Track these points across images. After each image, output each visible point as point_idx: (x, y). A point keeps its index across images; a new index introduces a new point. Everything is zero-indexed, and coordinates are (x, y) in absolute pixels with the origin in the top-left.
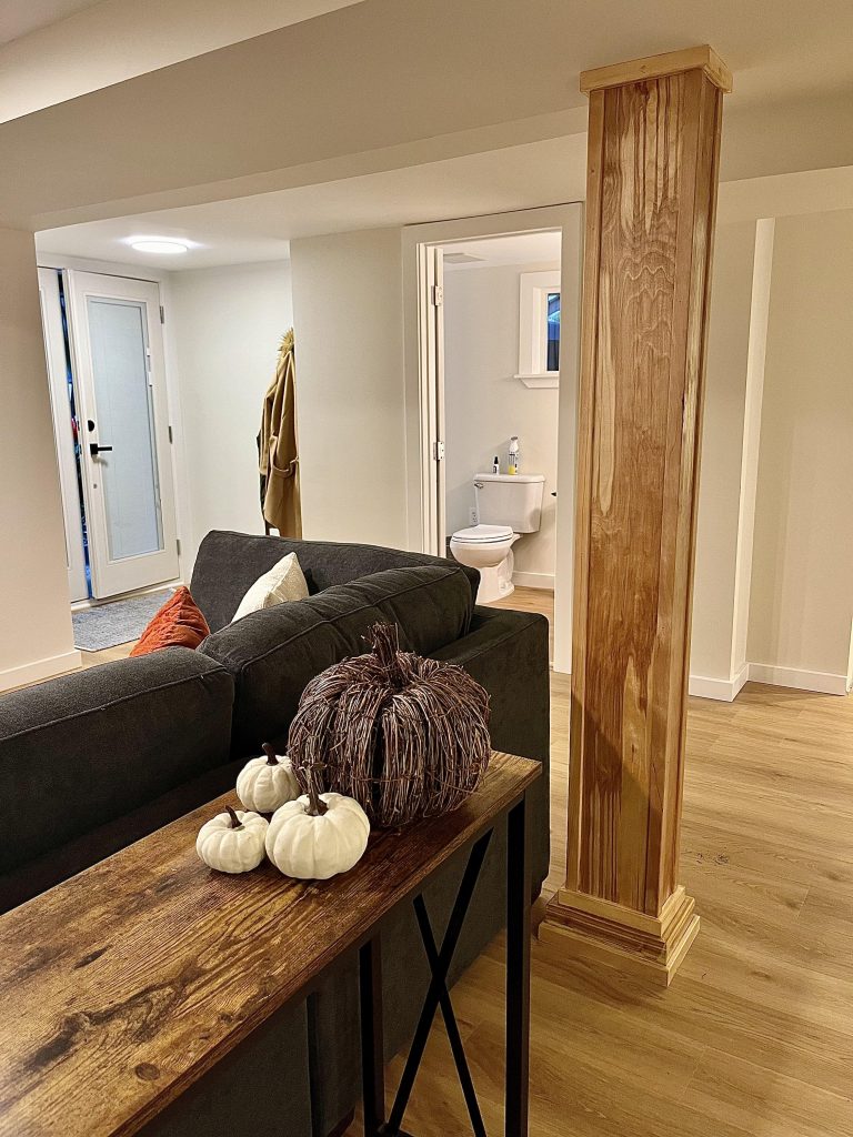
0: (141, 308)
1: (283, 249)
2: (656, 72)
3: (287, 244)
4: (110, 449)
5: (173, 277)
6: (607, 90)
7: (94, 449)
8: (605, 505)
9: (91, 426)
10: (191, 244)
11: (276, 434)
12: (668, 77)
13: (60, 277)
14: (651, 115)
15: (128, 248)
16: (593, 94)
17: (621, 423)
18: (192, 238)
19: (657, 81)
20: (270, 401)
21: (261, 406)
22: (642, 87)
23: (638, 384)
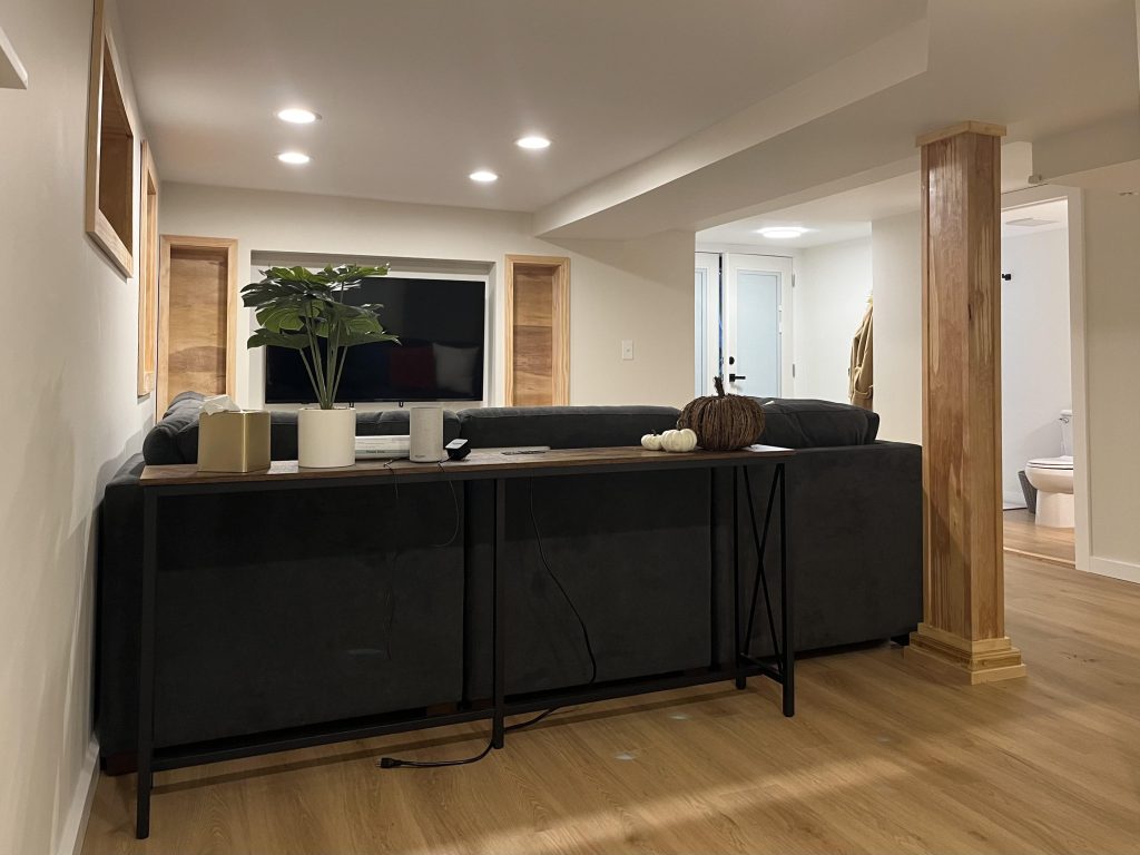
0: (777, 277)
1: (867, 228)
2: (949, 135)
3: (870, 224)
4: (744, 378)
5: (802, 253)
6: (929, 145)
7: (732, 378)
8: (936, 369)
9: (732, 361)
10: (804, 230)
11: (860, 365)
12: (955, 137)
13: (721, 259)
14: (948, 156)
15: (761, 235)
16: (923, 147)
17: (943, 321)
18: (805, 226)
19: (950, 139)
20: (857, 340)
21: (851, 343)
22: (944, 142)
23: (948, 297)
